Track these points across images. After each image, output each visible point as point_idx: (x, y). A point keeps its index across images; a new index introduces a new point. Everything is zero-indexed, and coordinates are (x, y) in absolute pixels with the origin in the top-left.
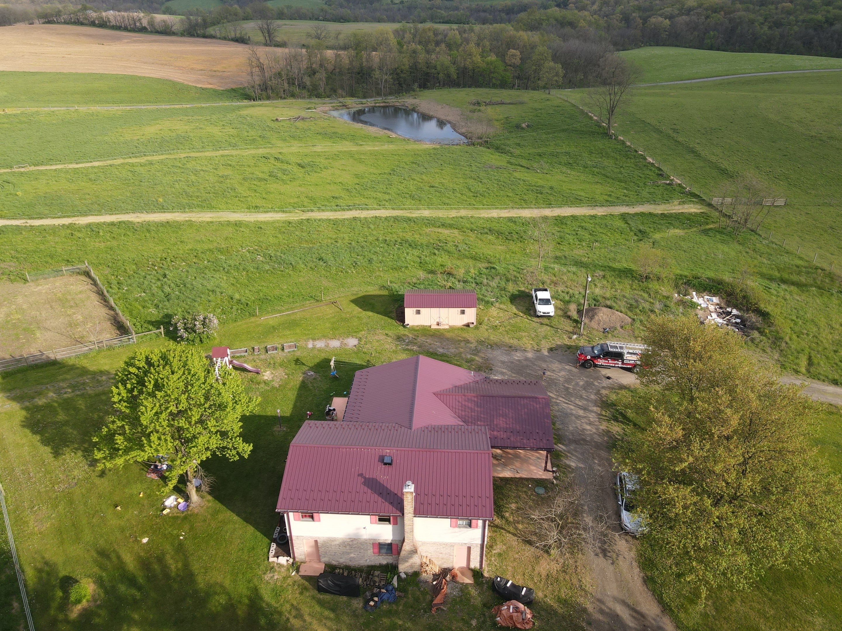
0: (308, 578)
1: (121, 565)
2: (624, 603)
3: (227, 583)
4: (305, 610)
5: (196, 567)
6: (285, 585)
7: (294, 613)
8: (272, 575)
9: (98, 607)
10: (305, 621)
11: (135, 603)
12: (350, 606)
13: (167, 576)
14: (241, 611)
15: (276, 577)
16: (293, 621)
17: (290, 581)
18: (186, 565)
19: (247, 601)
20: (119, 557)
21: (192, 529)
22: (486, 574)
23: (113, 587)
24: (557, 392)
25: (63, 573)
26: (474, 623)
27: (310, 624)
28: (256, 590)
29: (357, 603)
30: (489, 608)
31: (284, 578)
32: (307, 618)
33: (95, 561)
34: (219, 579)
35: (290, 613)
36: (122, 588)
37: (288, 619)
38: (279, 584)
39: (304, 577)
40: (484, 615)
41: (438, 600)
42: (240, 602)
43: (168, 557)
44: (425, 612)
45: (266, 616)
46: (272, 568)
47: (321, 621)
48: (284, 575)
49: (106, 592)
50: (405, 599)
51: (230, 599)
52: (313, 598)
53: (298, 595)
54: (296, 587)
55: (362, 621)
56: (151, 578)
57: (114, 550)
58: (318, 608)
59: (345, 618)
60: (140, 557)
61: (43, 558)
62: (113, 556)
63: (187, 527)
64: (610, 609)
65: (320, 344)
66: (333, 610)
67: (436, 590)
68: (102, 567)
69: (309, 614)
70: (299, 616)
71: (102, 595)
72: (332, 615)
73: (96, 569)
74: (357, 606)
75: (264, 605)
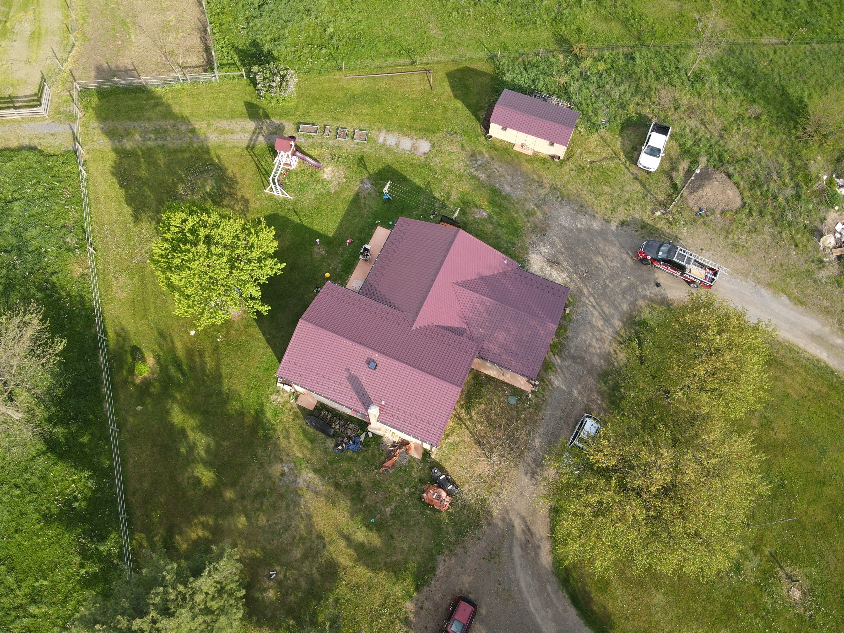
0: (303, 409)
1: (173, 350)
2: (524, 519)
3: (243, 393)
4: (293, 435)
5: (224, 371)
6: (284, 408)
7: (284, 433)
8: (276, 397)
9: (154, 379)
10: (290, 443)
11: (179, 386)
12: (324, 443)
13: (203, 370)
14: (248, 419)
15: (279, 400)
16: (282, 439)
17: (288, 406)
18: (218, 367)
19: (254, 413)
20: (172, 342)
21: (228, 334)
22: (433, 456)
23: (167, 366)
24: (593, 288)
25: (134, 343)
26: (407, 490)
27: (293, 446)
28: (262, 405)
29: (330, 443)
30: (422, 483)
31: (285, 402)
32: (292, 440)
33: (156, 340)
34: (239, 388)
35: (282, 432)
36: (172, 370)
37: (279, 437)
38: (280, 406)
39: (299, 407)
40: (417, 488)
41: (388, 464)
42: (249, 412)
43: (207, 354)
44: (376, 468)
45: (264, 430)
46: (278, 391)
47: (301, 448)
48: (285, 399)
49: (161, 369)
50: (365, 453)
51: (243, 408)
52: (301, 427)
53: (290, 420)
54: (291, 413)
55: (328, 458)
56: (192, 368)
57: (170, 335)
58: (301, 437)
59: (318, 452)
60: (187, 347)
61: (121, 324)
62: (168, 339)
63: (224, 331)
64: (511, 520)
65: (391, 140)
66: (312, 442)
67: (390, 455)
68: (160, 345)
69: (294, 439)
70: (287, 437)
71: (158, 372)
72: (309, 446)
73: (156, 347)
74: (330, 445)
75: (265, 420)
